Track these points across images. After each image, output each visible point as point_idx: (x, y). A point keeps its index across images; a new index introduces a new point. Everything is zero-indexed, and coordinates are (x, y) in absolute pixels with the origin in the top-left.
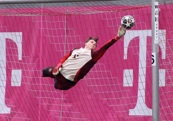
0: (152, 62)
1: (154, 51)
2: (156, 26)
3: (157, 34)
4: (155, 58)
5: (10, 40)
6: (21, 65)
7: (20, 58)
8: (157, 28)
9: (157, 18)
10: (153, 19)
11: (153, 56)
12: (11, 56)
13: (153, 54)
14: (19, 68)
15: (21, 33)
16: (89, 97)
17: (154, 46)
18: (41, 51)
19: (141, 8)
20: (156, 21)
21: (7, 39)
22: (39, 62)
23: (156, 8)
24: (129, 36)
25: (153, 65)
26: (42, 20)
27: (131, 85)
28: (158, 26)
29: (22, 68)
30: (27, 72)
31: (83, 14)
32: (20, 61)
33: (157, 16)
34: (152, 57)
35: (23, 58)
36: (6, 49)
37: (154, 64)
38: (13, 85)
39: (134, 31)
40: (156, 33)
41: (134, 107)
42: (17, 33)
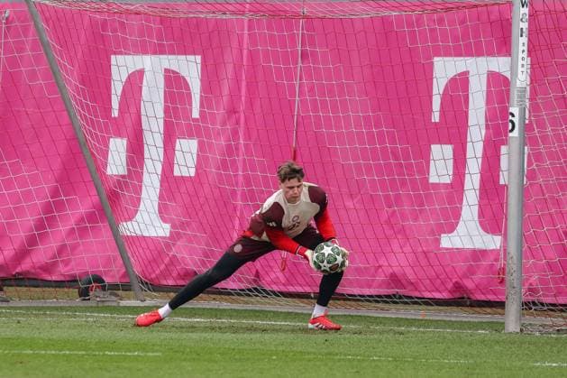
0: (510, 128)
1: (515, 102)
2: (521, 48)
3: (523, 66)
4: (516, 120)
5: (174, 72)
6: (198, 127)
7: (196, 114)
8: (523, 51)
9: (524, 30)
10: (515, 32)
11: (513, 116)
12: (175, 109)
13: (512, 110)
14: (190, 136)
15: (199, 58)
16: (349, 204)
17: (516, 93)
18: (243, 98)
19: (486, 5)
20: (522, 36)
21: (167, 71)
22: (238, 122)
23: (523, 6)
24: (444, 69)
25: (511, 135)
26: (246, 28)
27: (447, 180)
28: (525, 48)
29: (199, 135)
30: (210, 145)
31: (353, 17)
32: (196, 120)
33: (525, 26)
34: (510, 118)
35: (202, 113)
36: (165, 91)
37: (515, 134)
38: (177, 173)
39: (456, 59)
40: (520, 62)
41: (451, 228)
42: (191, 58)
